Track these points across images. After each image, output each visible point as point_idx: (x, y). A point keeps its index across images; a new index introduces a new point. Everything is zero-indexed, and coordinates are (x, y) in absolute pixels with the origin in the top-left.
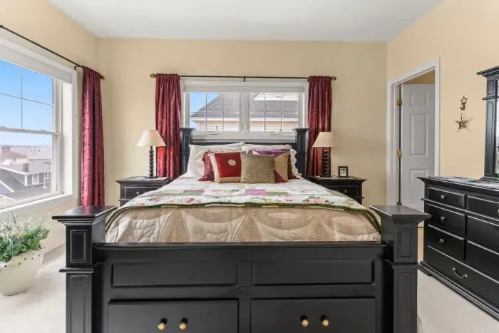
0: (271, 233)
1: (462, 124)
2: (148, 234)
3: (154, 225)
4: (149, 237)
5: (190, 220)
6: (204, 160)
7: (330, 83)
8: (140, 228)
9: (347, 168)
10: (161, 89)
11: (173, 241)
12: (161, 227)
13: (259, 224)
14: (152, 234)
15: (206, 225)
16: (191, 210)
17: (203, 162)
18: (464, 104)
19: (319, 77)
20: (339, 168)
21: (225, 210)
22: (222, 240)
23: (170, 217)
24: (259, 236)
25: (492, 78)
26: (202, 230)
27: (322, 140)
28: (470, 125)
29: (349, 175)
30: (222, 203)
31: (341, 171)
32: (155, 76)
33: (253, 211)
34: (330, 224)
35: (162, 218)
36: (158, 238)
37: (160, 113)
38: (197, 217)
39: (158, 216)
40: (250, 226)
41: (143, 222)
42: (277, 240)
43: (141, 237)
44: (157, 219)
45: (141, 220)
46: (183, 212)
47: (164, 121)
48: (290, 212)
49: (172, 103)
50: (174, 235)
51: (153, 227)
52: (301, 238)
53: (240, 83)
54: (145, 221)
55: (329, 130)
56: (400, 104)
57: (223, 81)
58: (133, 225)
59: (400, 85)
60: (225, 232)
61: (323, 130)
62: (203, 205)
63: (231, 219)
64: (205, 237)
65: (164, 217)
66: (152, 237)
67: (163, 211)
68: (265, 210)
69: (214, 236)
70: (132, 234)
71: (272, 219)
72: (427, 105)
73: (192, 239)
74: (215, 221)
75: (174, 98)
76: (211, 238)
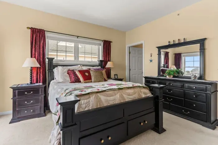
0: (128, 98)
1: (151, 61)
2: (88, 106)
3: (89, 101)
4: (89, 107)
5: (102, 97)
6: (68, 73)
7: (110, 43)
8: (84, 104)
9: (117, 75)
10: (34, 36)
11: (99, 107)
12: (92, 102)
13: (124, 95)
14: (90, 105)
15: (108, 98)
16: (101, 93)
17: (67, 74)
18: (151, 55)
19: (107, 41)
20: (115, 75)
21: (113, 92)
22: (115, 103)
23: (95, 97)
24: (125, 99)
25: (159, 49)
26: (108, 100)
27: (109, 65)
28: (153, 61)
29: (118, 77)
30: (111, 89)
31: (115, 76)
32: (30, 28)
33: (121, 91)
34: (141, 92)
35: (91, 98)
36: (93, 107)
37: (33, 49)
38: (104, 96)
39: (90, 97)
40: (122, 96)
41: (84, 101)
42: (130, 100)
43: (86, 108)
44: (90, 99)
45: (83, 100)
46: (98, 94)
47: (37, 53)
48: (131, 90)
49: (41, 44)
50: (98, 104)
51: (89, 103)
52: (136, 98)
53: (75, 39)
54: (85, 100)
55: (110, 61)
56: (130, 53)
57: (71, 37)
58: (80, 103)
59: (130, 47)
60: (115, 100)
61: (108, 61)
62: (105, 91)
63: (115, 95)
64: (109, 103)
65: (92, 98)
66: (90, 107)
67: (91, 95)
68: (124, 90)
69: (112, 102)
70: (81, 107)
71: (127, 93)
72: (136, 54)
73: (105, 104)
74: (111, 96)
75: (42, 42)
76: (111, 103)
